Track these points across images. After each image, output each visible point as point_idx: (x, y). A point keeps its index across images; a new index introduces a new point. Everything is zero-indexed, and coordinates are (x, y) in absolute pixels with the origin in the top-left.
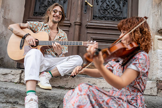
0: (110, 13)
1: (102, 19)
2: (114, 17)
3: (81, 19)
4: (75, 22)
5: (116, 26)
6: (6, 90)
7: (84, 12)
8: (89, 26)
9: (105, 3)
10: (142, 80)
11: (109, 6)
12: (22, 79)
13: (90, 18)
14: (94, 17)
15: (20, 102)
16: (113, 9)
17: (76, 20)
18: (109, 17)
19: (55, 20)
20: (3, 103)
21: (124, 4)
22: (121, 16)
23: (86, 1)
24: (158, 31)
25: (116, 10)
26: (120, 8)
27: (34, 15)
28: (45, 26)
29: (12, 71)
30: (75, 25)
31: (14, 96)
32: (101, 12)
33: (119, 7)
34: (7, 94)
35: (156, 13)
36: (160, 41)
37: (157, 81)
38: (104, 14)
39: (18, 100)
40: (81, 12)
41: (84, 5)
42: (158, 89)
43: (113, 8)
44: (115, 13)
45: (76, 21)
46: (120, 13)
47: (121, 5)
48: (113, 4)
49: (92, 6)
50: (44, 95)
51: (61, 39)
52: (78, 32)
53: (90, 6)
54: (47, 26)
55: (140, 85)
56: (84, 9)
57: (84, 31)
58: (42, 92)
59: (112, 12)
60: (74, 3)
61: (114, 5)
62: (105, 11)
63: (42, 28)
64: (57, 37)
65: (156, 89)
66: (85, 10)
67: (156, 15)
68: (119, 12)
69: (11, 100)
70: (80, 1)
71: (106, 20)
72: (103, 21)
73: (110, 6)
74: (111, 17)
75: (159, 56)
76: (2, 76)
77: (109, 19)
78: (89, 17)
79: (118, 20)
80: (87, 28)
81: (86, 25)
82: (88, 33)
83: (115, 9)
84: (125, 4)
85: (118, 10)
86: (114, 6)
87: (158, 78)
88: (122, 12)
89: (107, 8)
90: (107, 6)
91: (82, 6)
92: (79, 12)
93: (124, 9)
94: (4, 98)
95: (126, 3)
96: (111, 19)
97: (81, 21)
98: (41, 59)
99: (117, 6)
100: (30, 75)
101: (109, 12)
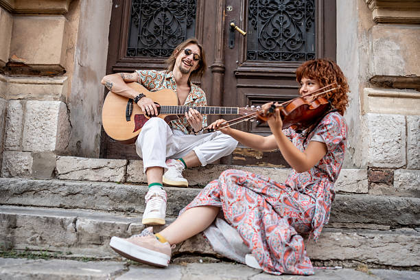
0: (281, 45)
1: (265, 59)
2: (290, 54)
3: (224, 60)
4: (212, 67)
5: (294, 70)
6: (111, 191)
7: (228, 45)
8: (240, 74)
9: (270, 26)
10: (334, 158)
11: (278, 31)
12: (129, 175)
13: (242, 58)
14: (250, 56)
15: (138, 209)
16: (286, 38)
17: (214, 63)
18: (280, 53)
19: (183, 67)
20: (109, 211)
21: (308, 27)
22: (303, 51)
23: (232, 24)
24: (370, 80)
25: (293, 39)
26: (301, 35)
27: (128, 55)
28: (167, 79)
29: (109, 163)
30: (213, 72)
31: (126, 199)
32: (263, 43)
33: (298, 33)
34: (115, 197)
35: (364, 47)
36: (372, 98)
37: (368, 169)
38: (269, 48)
39: (133, 206)
40: (224, 45)
41: (228, 31)
42: (370, 182)
43: (285, 35)
44: (291, 46)
45: (213, 65)
46: (300, 45)
47: (303, 28)
48: (286, 26)
49: (244, 33)
50: (177, 194)
51: (196, 102)
52: (219, 86)
53: (240, 33)
54: (171, 78)
55: (331, 164)
56: (228, 39)
57: (232, 83)
58: (173, 191)
59: (284, 44)
60: (208, 28)
61: (287, 30)
62: (270, 42)
63: (162, 83)
64: (190, 99)
65: (366, 182)
66: (232, 42)
67: (365, 51)
68: (298, 42)
69: (121, 206)
70: (221, 25)
71: (273, 59)
72: (267, 63)
73: (281, 31)
74: (283, 53)
75: (370, 124)
76: (93, 172)
77: (279, 56)
78: (240, 55)
79: (297, 60)
80: (237, 77)
81: (235, 72)
82: (238, 87)
83: (291, 37)
84: (310, 26)
85: (298, 39)
86: (289, 31)
87: (369, 163)
88: (304, 42)
89: (275, 35)
90: (274, 31)
91: (225, 34)
92: (220, 45)
93: (309, 37)
94: (110, 205)
95: (312, 23)
96: (284, 58)
97: (224, 64)
98: (168, 135)
99: (293, 32)
100: (153, 159)
101: (278, 45)
